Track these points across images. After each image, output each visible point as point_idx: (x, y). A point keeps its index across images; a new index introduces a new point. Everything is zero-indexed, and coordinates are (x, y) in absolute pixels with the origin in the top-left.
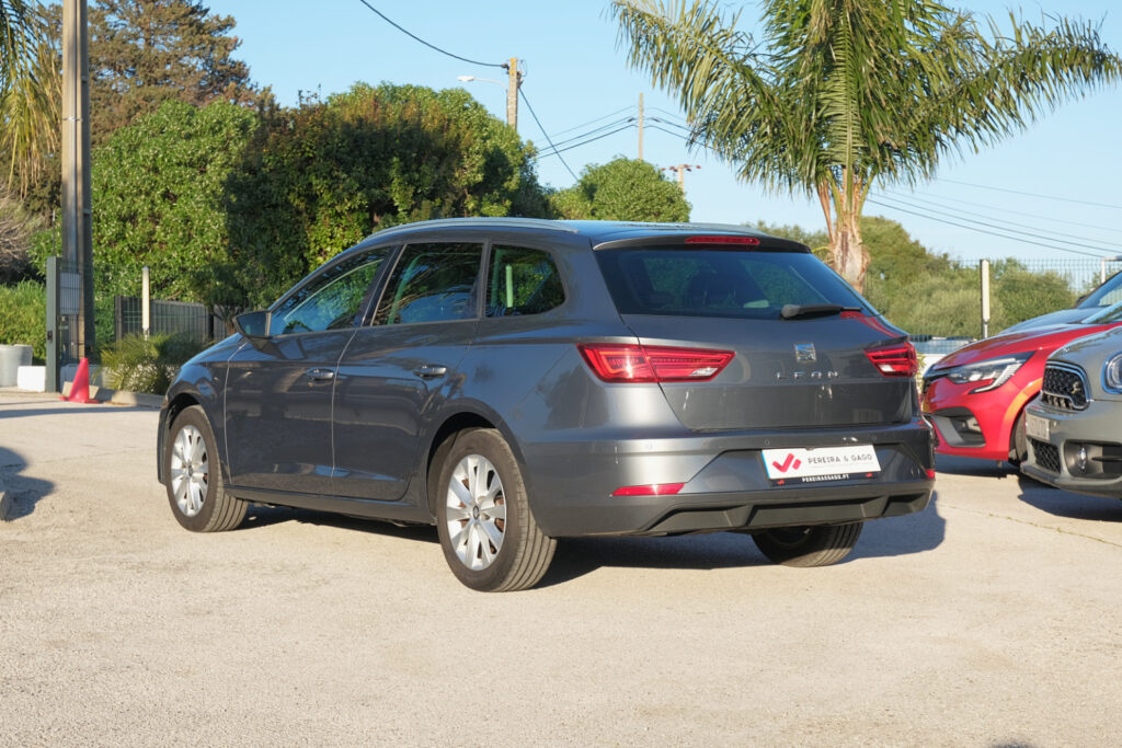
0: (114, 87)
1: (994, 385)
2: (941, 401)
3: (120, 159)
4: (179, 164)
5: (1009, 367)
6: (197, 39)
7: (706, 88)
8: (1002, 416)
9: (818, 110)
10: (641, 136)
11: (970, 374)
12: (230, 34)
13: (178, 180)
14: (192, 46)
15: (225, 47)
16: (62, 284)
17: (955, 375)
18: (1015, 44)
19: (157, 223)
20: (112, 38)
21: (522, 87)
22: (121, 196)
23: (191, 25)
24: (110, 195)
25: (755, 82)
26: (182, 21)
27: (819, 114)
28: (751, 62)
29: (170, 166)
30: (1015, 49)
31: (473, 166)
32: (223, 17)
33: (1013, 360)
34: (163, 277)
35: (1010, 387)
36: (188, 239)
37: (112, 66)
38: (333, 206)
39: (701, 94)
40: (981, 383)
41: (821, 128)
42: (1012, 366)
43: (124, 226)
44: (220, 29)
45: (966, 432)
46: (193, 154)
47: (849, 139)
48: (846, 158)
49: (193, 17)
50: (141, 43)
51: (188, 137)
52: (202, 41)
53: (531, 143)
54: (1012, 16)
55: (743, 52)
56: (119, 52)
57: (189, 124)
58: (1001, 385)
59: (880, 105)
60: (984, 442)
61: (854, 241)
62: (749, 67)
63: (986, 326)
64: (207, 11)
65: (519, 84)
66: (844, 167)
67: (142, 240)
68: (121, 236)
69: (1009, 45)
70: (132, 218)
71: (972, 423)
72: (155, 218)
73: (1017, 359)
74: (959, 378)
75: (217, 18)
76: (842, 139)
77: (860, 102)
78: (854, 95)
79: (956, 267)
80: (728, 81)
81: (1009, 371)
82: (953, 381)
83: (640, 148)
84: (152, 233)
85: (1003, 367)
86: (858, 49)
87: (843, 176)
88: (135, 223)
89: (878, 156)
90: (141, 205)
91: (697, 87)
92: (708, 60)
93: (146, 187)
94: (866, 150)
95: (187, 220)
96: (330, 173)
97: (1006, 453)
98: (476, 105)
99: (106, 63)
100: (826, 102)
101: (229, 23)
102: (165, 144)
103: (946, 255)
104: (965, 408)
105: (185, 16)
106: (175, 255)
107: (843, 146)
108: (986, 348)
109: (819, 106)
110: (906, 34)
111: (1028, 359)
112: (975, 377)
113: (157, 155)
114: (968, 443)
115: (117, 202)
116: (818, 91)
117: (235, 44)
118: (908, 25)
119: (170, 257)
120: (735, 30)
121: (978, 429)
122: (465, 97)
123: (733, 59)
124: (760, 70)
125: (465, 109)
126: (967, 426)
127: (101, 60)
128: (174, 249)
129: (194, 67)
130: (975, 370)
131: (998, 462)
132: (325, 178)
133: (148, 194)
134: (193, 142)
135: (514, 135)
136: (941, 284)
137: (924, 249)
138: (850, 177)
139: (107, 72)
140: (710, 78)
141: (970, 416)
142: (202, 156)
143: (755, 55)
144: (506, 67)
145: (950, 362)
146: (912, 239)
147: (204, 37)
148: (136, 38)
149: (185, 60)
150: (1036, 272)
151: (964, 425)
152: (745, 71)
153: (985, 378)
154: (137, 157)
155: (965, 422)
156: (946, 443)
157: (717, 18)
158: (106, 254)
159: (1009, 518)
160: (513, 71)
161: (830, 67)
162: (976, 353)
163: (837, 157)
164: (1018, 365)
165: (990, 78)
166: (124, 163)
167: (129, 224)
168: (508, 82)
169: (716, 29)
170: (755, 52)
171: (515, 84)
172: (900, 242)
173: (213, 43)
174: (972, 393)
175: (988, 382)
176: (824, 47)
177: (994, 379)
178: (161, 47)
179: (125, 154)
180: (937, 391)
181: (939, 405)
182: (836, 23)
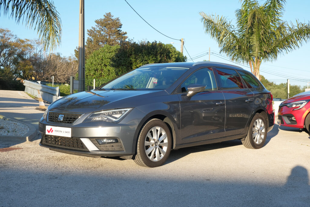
0: (102, 46)
1: (300, 108)
2: (284, 112)
3: (95, 57)
4: (107, 58)
5: (304, 103)
6: (119, 36)
7: (223, 38)
8: (302, 117)
9: (249, 43)
10: (209, 56)
11: (293, 105)
12: (126, 35)
13: (107, 62)
14: (118, 38)
15: (125, 38)
16: (74, 83)
17: (288, 105)
18: (297, 28)
19: (102, 71)
20: (102, 36)
21: (184, 44)
22: (95, 65)
23: (118, 33)
24: (92, 65)
25: (235, 37)
26: (116, 33)
27: (250, 44)
28: (233, 32)
29: (105, 59)
30: (297, 29)
31: (173, 60)
32: (124, 32)
33: (305, 101)
34: (103, 83)
35: (304, 109)
36: (109, 75)
37: (102, 42)
38: (136, 65)
39: (222, 40)
40: (296, 108)
41: (250, 48)
42: (305, 103)
43: (96, 72)
44: (124, 34)
45: (292, 120)
46: (110, 56)
47: (257, 51)
48: (256, 55)
49: (118, 32)
50: (108, 37)
51: (110, 53)
52: (120, 37)
53: (186, 56)
54: (297, 21)
55: (232, 30)
56: (103, 39)
57: (110, 50)
58: (302, 108)
59: (265, 42)
60: (297, 123)
61: (258, 74)
62: (233, 33)
63: (288, 95)
64: (121, 31)
65: (183, 44)
66: (255, 57)
67: (99, 75)
68: (95, 74)
69: (296, 28)
70: (97, 70)
71: (293, 118)
72: (102, 70)
73: (306, 101)
74: (289, 106)
75: (123, 32)
76: (255, 51)
77: (259, 41)
78: (258, 40)
79: (275, 85)
80: (228, 37)
81: (304, 104)
82: (288, 107)
83: (209, 59)
84: (101, 73)
85: (302, 103)
86: (259, 28)
87: (255, 59)
88: (98, 71)
89: (264, 54)
90: (99, 67)
91: (221, 38)
92: (224, 32)
93: (100, 63)
94: (261, 53)
95: (109, 71)
96: (135, 58)
97: (303, 126)
98: (174, 47)
99: (101, 41)
100: (252, 41)
101: (126, 33)
102: (104, 54)
103: (273, 82)
104: (292, 114)
105: (117, 32)
106: (106, 78)
107: (255, 52)
108: (296, 99)
109: (250, 42)
110: (271, 26)
111: (309, 101)
112: (294, 106)
113: (103, 56)
114: (292, 123)
115: (94, 66)
116: (250, 39)
117: (127, 37)
118: (271, 24)
119: (105, 79)
120: (230, 25)
121: (295, 120)
122: (172, 46)
123: (230, 31)
124: (236, 34)
125: (171, 48)
126: (292, 119)
127: (100, 40)
128: (106, 77)
129: (118, 42)
130: (294, 104)
131: (300, 129)
132: (134, 59)
133: (101, 65)
134: (111, 54)
135: (182, 55)
136: (272, 88)
137: (268, 81)
138: (257, 59)
139: (101, 43)
140: (224, 36)
141: (293, 116)
142: (112, 57)
143: (234, 31)
144: (181, 40)
145: (286, 102)
146: (266, 79)
147: (120, 36)
148: (107, 36)
149: (117, 41)
150: (293, 85)
151: (291, 119)
152: (233, 34)
153: (297, 106)
154: (99, 57)
155: (291, 118)
156: (286, 123)
157: (226, 22)
158: (91, 78)
159: (307, 146)
160: (182, 41)
161: (252, 33)
162: (293, 100)
163: (254, 55)
164: (306, 103)
165: (291, 36)
166: (96, 58)
167: (96, 71)
168: (181, 43)
169: (226, 24)
170: (234, 30)
171: (182, 44)
172: (263, 79)
173: (122, 37)
174: (293, 110)
175: (298, 107)
176: (251, 28)
177: (300, 107)
178: (112, 38)
179: (96, 56)
180: (283, 109)
181: (284, 113)
182: (254, 22)
